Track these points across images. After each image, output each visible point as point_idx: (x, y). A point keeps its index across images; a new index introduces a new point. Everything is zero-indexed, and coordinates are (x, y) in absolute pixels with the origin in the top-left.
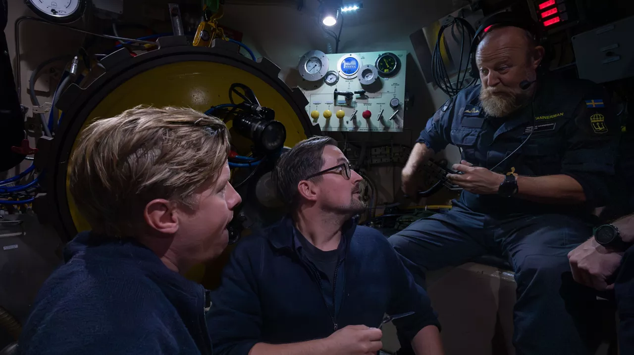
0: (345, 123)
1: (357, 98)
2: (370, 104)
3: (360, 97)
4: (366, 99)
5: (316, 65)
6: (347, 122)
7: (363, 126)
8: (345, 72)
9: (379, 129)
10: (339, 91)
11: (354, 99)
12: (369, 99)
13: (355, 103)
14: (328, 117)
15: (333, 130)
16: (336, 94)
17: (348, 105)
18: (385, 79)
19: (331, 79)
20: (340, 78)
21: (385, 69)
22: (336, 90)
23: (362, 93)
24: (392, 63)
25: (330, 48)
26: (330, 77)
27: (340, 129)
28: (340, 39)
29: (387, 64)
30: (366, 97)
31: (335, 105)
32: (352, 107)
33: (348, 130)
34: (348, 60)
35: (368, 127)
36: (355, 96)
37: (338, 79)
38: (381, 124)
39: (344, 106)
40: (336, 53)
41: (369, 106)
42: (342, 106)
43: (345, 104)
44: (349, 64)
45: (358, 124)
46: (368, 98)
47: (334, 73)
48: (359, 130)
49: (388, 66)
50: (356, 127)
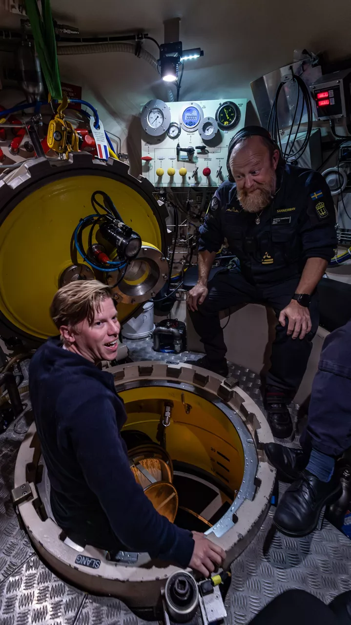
0: (187, 179)
1: (198, 153)
2: (210, 160)
3: (201, 151)
4: (206, 154)
5: (158, 117)
6: (190, 178)
7: (204, 182)
8: (187, 124)
9: (217, 184)
10: (182, 147)
11: (195, 154)
12: (209, 154)
13: (197, 158)
14: (172, 175)
15: (177, 186)
16: (179, 150)
17: (190, 160)
18: (225, 132)
19: (173, 132)
20: (182, 130)
21: (225, 121)
22: (178, 145)
23: (203, 148)
24: (232, 115)
25: (171, 95)
26: (172, 129)
27: (184, 185)
28: (181, 85)
29: (227, 115)
30: (206, 152)
31: (178, 160)
32: (193, 163)
33: (190, 186)
34: (188, 110)
35: (208, 182)
36: (196, 151)
37: (180, 131)
38: (220, 180)
39: (187, 161)
40: (178, 101)
41: (209, 161)
42: (184, 161)
43: (187, 160)
44: (191, 115)
45: (199, 180)
46: (209, 152)
47: (176, 125)
48: (200, 186)
49: (228, 118)
50: (198, 183)
